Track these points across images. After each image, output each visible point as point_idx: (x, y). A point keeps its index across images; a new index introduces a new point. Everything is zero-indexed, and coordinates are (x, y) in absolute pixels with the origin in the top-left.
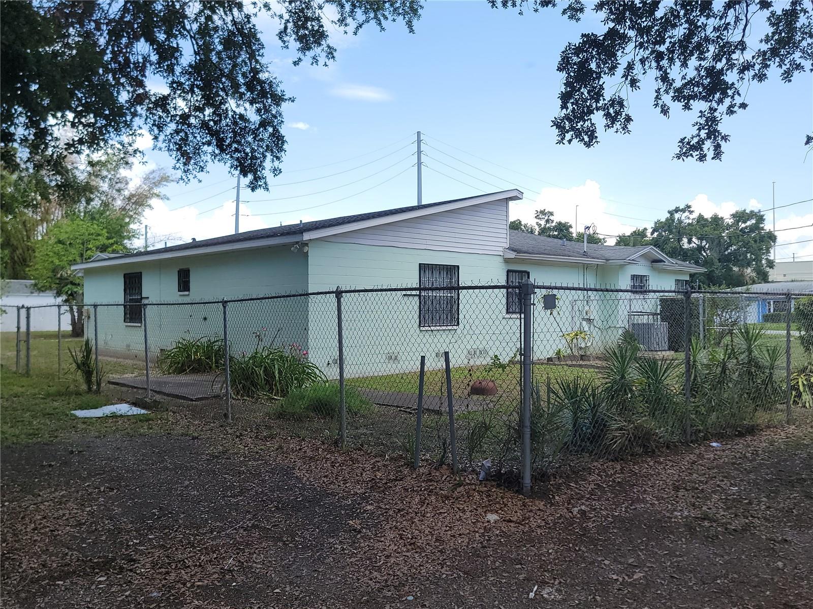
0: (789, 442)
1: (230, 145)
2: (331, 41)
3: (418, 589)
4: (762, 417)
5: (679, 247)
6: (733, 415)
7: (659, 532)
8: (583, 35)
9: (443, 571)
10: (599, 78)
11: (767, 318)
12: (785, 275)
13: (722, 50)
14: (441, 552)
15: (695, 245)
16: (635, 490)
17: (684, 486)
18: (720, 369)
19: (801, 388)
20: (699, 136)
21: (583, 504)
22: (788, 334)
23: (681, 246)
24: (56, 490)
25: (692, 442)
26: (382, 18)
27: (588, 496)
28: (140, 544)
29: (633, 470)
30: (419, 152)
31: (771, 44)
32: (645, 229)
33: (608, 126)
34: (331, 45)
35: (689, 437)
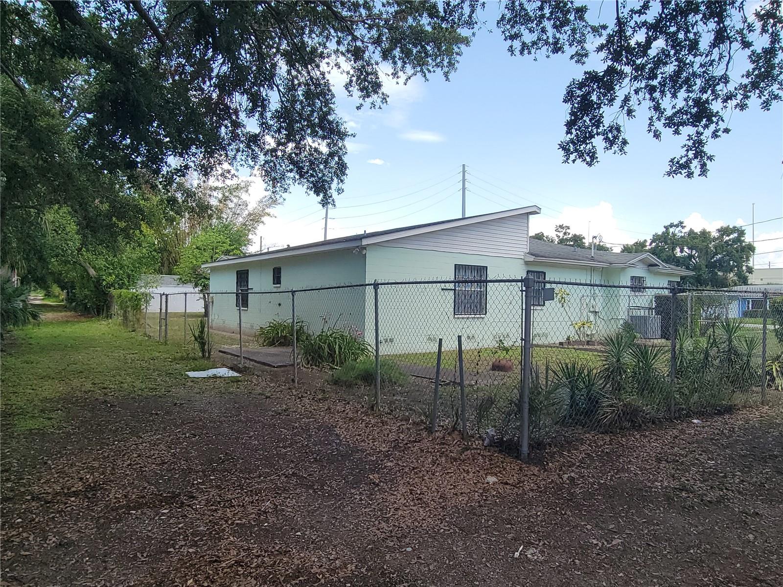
0: (764, 421)
1: (307, 172)
2: (384, 89)
3: (417, 542)
4: (739, 398)
5: (672, 255)
6: (713, 396)
7: (640, 500)
8: (586, 73)
9: (442, 526)
10: (599, 108)
11: (746, 314)
12: (762, 280)
13: (708, 83)
14: (443, 508)
15: (686, 254)
16: (621, 461)
17: (666, 458)
18: (702, 355)
19: (775, 374)
20: (687, 156)
21: (573, 471)
22: (765, 327)
23: (674, 255)
24: (155, 434)
25: (675, 418)
26: (426, 72)
27: (578, 464)
28: (203, 483)
29: (621, 442)
30: (464, 180)
31: (752, 78)
32: (645, 241)
33: (607, 148)
34: (385, 93)
35: (673, 414)
